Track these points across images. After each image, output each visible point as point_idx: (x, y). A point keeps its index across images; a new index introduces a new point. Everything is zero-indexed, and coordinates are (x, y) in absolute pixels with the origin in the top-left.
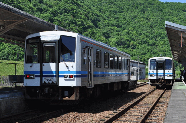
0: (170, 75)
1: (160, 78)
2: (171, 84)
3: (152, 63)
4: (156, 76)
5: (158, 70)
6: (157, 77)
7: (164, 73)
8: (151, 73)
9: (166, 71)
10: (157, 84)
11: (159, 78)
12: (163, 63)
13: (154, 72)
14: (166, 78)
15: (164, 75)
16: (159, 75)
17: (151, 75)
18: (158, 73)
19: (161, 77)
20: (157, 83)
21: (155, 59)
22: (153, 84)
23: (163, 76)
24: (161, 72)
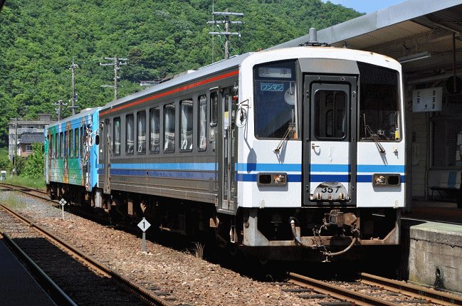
0: (392, 181)
1: (325, 196)
2: (393, 237)
3: (266, 87)
4: (295, 188)
5: (314, 143)
6: (305, 192)
7: (353, 165)
8: (259, 161)
9: (368, 152)
10: (307, 241)
11: (319, 201)
12: (345, 88)
13: (282, 158)
14: (368, 197)
15: (353, 176)
16: (317, 178)
17: (265, 181)
18: (314, 160)
19: (336, 195)
20: (302, 234)
21: (290, 64)
22: (276, 243)
23: (346, 185)
24: (331, 153)
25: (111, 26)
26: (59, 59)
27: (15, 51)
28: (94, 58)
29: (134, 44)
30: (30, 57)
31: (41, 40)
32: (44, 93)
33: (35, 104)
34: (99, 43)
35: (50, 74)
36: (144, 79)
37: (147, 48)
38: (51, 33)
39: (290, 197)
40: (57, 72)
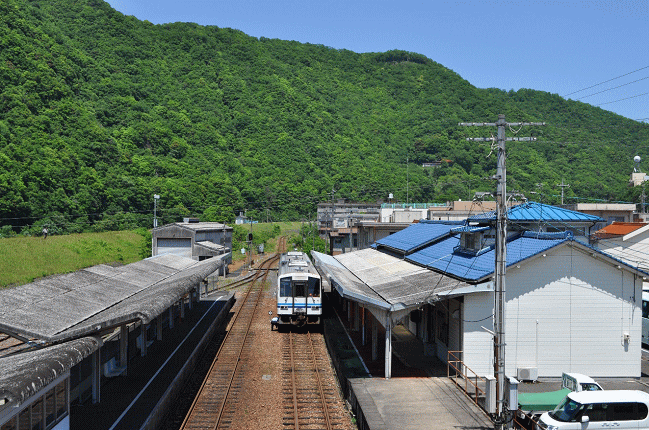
0: (317, 308)
3: (284, 283)
4: (290, 309)
5: (295, 298)
6: (293, 310)
7: (306, 303)
8: (282, 303)
9: (310, 300)
10: (294, 323)
11: (297, 313)
13: (287, 302)
14: (310, 312)
15: (306, 306)
16: (296, 307)
17: (283, 308)
18: (296, 302)
19: (301, 311)
20: (292, 321)
21: (290, 278)
22: (286, 323)
23: (304, 309)
24: (300, 301)
25: (402, 124)
26: (364, 149)
27: (333, 144)
28: (390, 147)
29: (418, 136)
30: (344, 148)
31: (351, 136)
32: (353, 174)
33: (346, 181)
34: (394, 137)
35: (358, 160)
36: (425, 162)
37: (427, 139)
38: (359, 130)
39: (289, 312)
40: (362, 158)
